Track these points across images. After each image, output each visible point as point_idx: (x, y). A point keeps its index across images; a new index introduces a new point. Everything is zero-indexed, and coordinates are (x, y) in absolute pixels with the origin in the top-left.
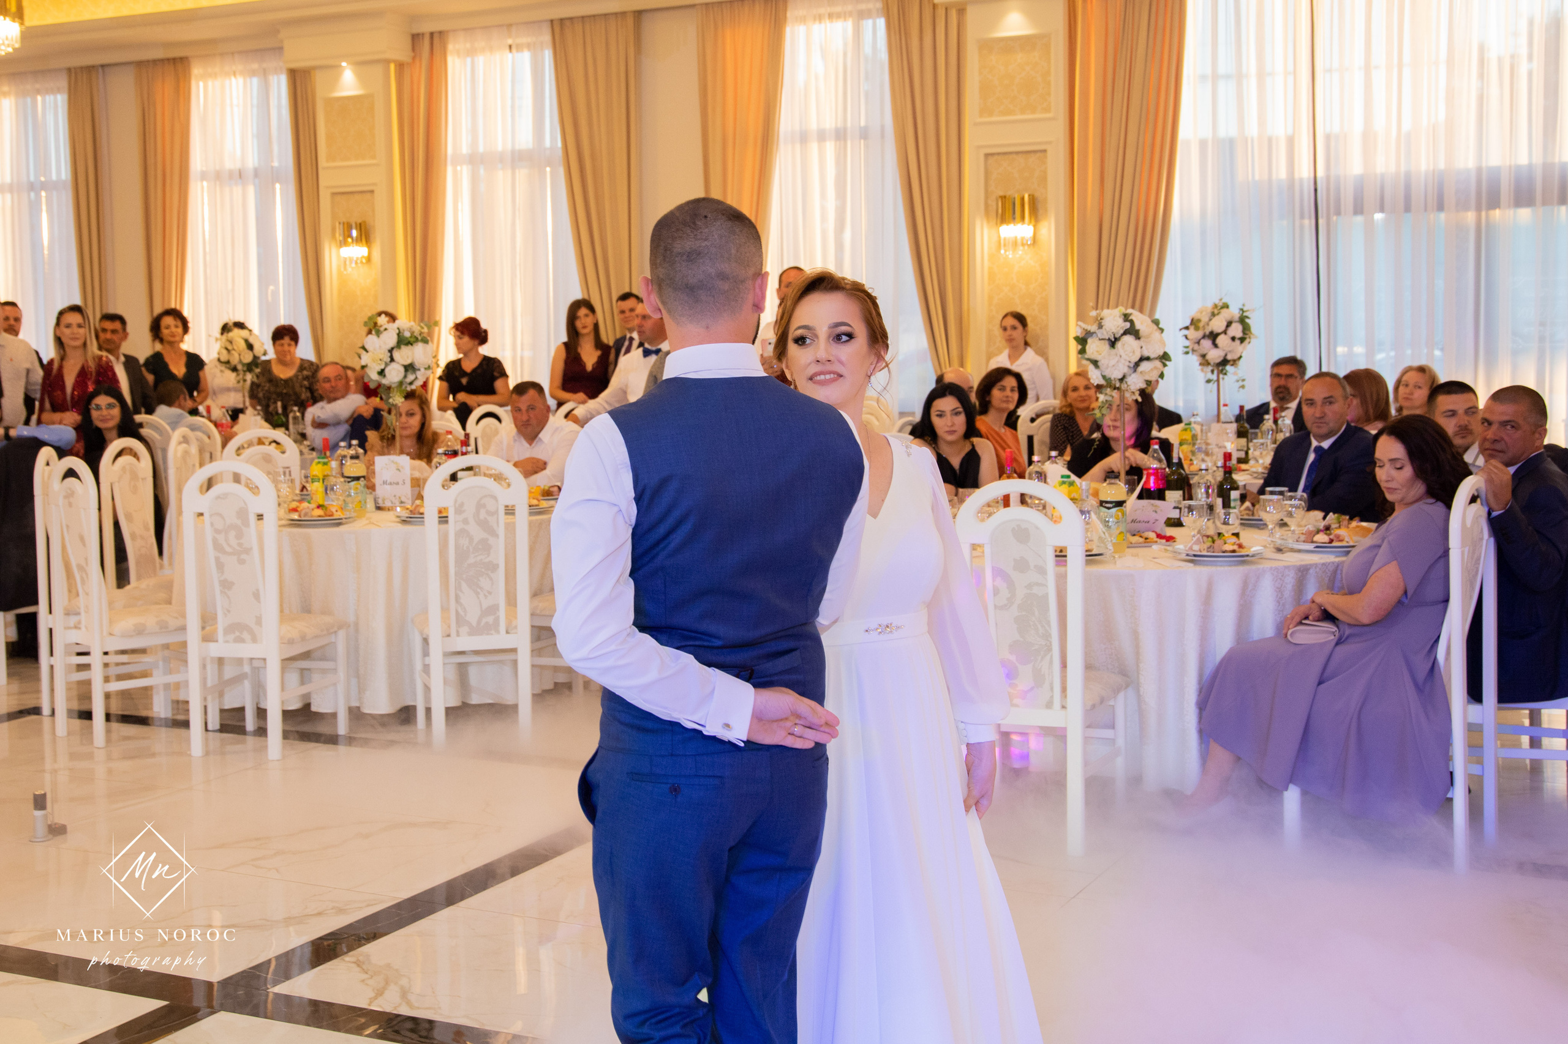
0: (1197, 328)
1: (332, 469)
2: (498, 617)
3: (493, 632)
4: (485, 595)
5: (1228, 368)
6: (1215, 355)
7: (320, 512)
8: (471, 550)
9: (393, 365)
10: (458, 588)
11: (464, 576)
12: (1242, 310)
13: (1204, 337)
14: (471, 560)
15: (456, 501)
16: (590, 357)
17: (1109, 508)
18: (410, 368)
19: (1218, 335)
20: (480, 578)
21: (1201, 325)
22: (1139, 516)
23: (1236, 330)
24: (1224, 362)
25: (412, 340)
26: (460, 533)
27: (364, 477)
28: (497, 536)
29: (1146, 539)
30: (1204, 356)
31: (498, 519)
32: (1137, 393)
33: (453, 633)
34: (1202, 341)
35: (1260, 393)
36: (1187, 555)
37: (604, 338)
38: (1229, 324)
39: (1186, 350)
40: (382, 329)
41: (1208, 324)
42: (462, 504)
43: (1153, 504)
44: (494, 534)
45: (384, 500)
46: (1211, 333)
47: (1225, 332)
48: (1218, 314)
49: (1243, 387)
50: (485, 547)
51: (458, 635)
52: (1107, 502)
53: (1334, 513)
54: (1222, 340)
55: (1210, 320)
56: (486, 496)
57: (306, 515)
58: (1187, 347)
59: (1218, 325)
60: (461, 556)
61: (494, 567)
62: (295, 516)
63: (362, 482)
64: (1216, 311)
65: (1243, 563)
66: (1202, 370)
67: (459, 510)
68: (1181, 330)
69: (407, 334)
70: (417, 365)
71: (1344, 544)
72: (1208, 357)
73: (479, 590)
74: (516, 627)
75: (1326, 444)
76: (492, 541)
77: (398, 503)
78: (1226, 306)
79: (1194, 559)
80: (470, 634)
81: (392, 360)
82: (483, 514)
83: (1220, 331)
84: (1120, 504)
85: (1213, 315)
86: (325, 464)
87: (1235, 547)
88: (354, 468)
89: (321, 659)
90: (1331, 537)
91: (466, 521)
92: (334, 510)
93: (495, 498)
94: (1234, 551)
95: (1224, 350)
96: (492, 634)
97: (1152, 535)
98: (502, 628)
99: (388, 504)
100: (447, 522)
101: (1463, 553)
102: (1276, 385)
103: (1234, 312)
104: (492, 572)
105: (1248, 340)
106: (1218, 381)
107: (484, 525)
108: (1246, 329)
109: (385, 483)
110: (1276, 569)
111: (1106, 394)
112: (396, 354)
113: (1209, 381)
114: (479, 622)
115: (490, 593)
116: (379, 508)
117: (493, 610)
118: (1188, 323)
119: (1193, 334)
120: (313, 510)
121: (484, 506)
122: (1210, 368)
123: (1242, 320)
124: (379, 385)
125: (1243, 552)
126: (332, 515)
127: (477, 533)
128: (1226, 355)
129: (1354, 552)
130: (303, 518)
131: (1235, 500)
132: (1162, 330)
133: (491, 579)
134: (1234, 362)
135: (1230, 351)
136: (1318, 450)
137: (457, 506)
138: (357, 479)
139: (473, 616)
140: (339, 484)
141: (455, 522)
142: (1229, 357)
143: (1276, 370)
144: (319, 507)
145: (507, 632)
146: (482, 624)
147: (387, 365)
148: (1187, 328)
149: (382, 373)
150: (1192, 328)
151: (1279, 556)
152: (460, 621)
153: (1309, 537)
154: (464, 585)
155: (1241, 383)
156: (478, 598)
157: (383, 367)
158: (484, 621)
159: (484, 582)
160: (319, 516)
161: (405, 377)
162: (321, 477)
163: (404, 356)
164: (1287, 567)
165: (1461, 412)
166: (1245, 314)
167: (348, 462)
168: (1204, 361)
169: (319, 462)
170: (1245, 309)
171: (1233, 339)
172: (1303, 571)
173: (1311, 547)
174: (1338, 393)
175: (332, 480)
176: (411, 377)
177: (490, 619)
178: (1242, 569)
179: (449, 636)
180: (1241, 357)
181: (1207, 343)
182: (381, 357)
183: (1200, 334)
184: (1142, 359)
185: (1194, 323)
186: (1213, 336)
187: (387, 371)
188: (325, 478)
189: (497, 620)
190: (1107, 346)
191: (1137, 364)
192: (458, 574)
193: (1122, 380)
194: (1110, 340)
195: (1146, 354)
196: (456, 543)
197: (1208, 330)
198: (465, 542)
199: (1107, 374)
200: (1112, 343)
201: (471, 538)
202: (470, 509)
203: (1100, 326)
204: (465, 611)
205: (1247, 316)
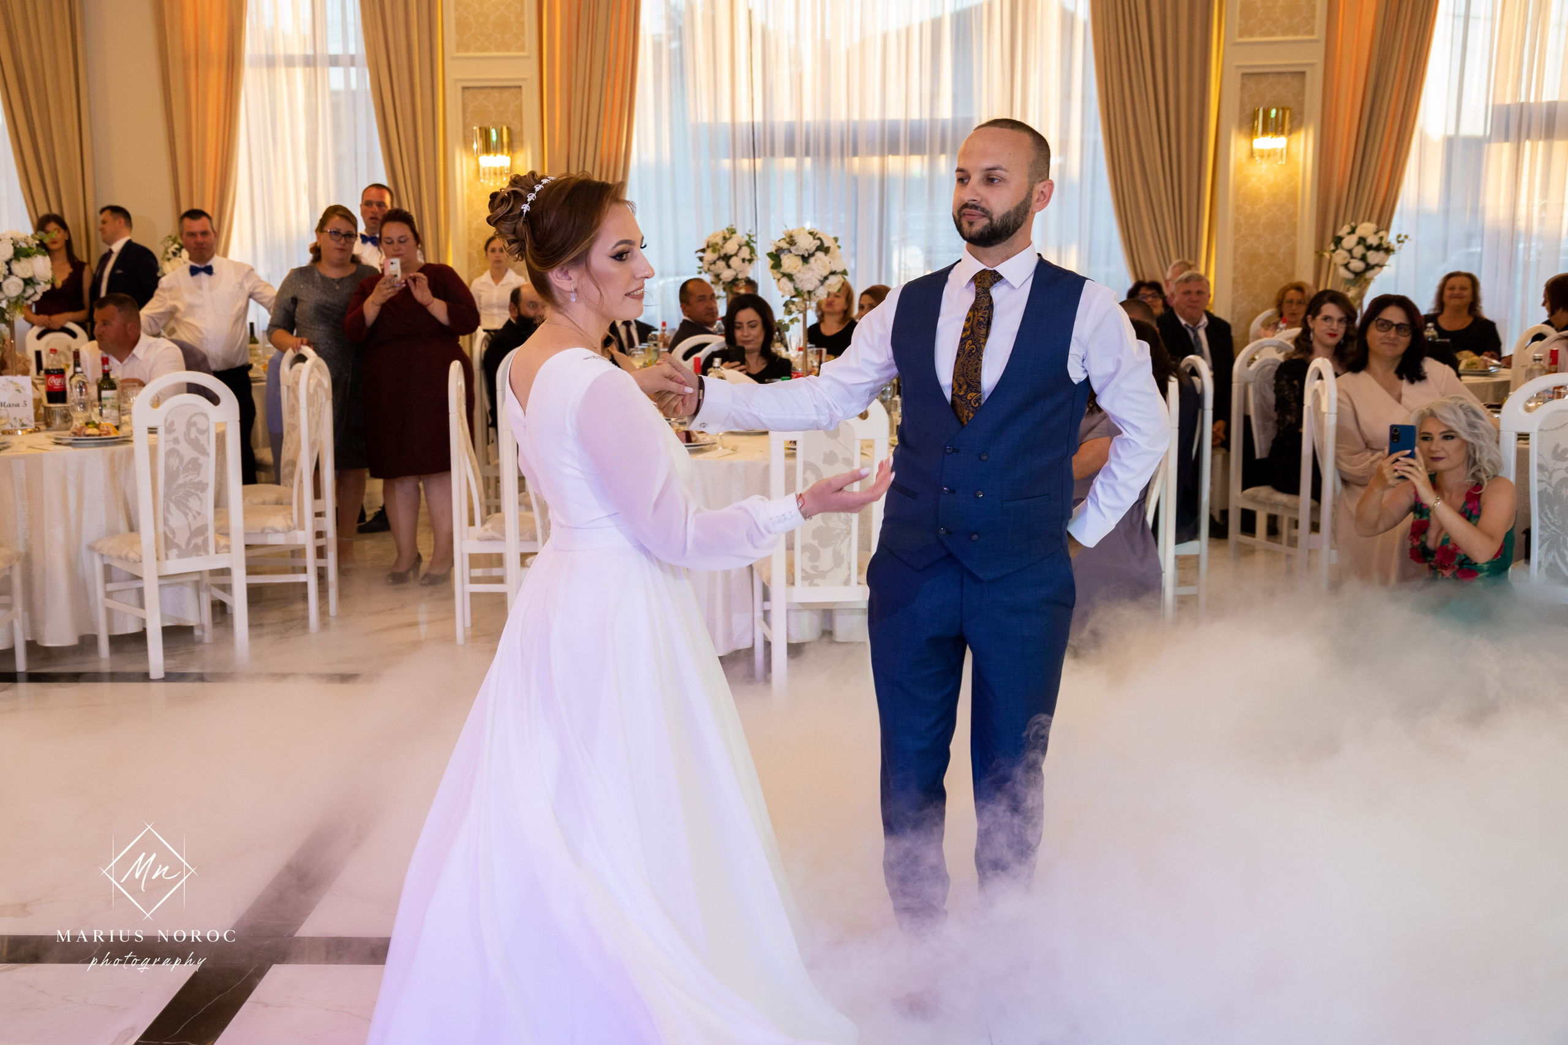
0: (712, 251)
2: (207, 537)
3: (202, 553)
4: (194, 516)
8: (181, 469)
9: (12, 278)
10: (167, 509)
11: (173, 497)
13: (719, 259)
14: (181, 480)
15: (166, 420)
18: (29, 281)
19: (731, 256)
20: (190, 499)
21: (715, 248)
23: (745, 253)
28: (208, 455)
31: (208, 437)
33: (162, 556)
34: (718, 262)
38: (740, 247)
39: (700, 270)
41: (722, 247)
42: (172, 423)
44: (204, 452)
46: (725, 255)
47: (736, 255)
48: (730, 238)
50: (195, 466)
51: (167, 557)
54: (734, 262)
55: (724, 244)
56: (196, 414)
58: (700, 268)
59: (730, 247)
60: (171, 476)
61: (203, 487)
64: (728, 236)
67: (170, 429)
68: (697, 252)
72: (722, 277)
73: (188, 511)
74: (228, 547)
76: (202, 459)
78: (737, 231)
80: (179, 556)
81: (10, 273)
82: (193, 433)
83: (733, 253)
85: (725, 239)
91: (176, 441)
95: (735, 270)
96: (201, 555)
98: (212, 548)
103: (741, 236)
104: (202, 492)
107: (195, 444)
108: (752, 251)
114: (188, 544)
115: (200, 513)
117: (202, 530)
118: (704, 246)
119: (710, 256)
121: (194, 424)
123: (747, 245)
127: (187, 452)
128: (737, 274)
133: (200, 499)
135: (740, 271)
137: (167, 424)
139: (181, 539)
141: (166, 442)
145: (217, 553)
146: (191, 546)
148: (703, 251)
150: (707, 251)
152: (170, 542)
154: (173, 507)
156: (187, 519)
158: (193, 542)
159: (193, 503)
161: (25, 290)
163: (23, 268)
166: (754, 239)
170: (750, 234)
171: (744, 260)
177: (199, 540)
179: (158, 559)
181: (721, 264)
183: (715, 256)
185: (711, 246)
186: (727, 258)
190: (799, 262)
191: (826, 278)
192: (166, 495)
193: (809, 292)
194: (803, 257)
195: (834, 268)
196: (166, 462)
197: (722, 252)
198: (174, 462)
199: (799, 286)
200: (805, 259)
201: (181, 459)
202: (180, 428)
203: (792, 241)
204: (174, 533)
205: (753, 241)
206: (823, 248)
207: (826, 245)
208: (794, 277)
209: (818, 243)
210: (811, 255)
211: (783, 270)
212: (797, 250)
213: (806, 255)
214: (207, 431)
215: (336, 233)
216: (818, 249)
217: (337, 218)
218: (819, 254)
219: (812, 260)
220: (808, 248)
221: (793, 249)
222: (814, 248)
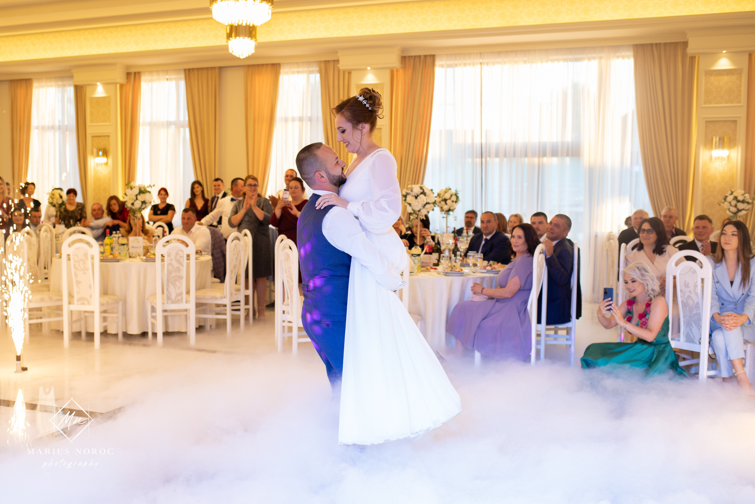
0: (440, 197)
1: (113, 241)
4: (178, 289)
5: (451, 213)
6: (446, 207)
7: (111, 256)
8: (173, 271)
9: (137, 201)
10: (168, 285)
11: (170, 281)
12: (456, 191)
13: (442, 200)
14: (173, 275)
15: (168, 252)
16: (200, 204)
17: (415, 257)
18: (144, 202)
19: (447, 200)
20: (176, 282)
21: (441, 196)
22: (425, 261)
23: (454, 198)
24: (449, 210)
25: (145, 191)
26: (169, 264)
27: (126, 244)
29: (427, 269)
30: (442, 208)
31: (183, 259)
32: (424, 216)
33: (165, 303)
34: (441, 202)
35: (460, 224)
36: (443, 273)
37: (206, 196)
38: (451, 196)
40: (133, 187)
41: (443, 195)
42: (170, 253)
43: (429, 257)
44: (182, 265)
45: (132, 254)
47: (450, 199)
48: (448, 192)
49: (456, 220)
50: (178, 270)
51: (167, 303)
52: (414, 254)
53: (492, 260)
54: (449, 202)
56: (179, 250)
57: (106, 257)
59: (447, 196)
60: (169, 273)
61: (181, 278)
62: (102, 258)
63: (125, 246)
64: (447, 191)
65: (462, 276)
66: (441, 213)
67: (169, 255)
69: (143, 189)
70: (147, 201)
71: (496, 270)
72: (444, 208)
73: (176, 287)
74: (189, 301)
75: (489, 237)
76: (181, 267)
77: (137, 255)
78: (450, 189)
79: (446, 274)
80: (172, 303)
81: (137, 199)
82: (178, 257)
83: (448, 198)
84: (419, 255)
85: (446, 192)
86: (111, 239)
87: (460, 270)
88: (123, 241)
89: (113, 313)
90: (492, 268)
91: (171, 260)
92: (117, 256)
93: (183, 251)
94: (459, 271)
95: (449, 206)
96: (180, 304)
97: (429, 268)
98: (184, 301)
99: (134, 255)
100: (164, 261)
101: (537, 270)
102: (466, 220)
103: (453, 191)
104: (181, 280)
105: (457, 203)
106: (447, 217)
107: (178, 261)
108: (457, 198)
109: (133, 247)
110: (474, 278)
111: (413, 216)
112: (139, 197)
113: (443, 217)
114: (175, 298)
115: (180, 288)
116: (130, 257)
117: (181, 294)
120: (108, 256)
121: (178, 254)
122: (444, 212)
123: (456, 195)
124: (131, 209)
125: (462, 272)
126: (116, 257)
127: (176, 264)
129: (500, 273)
130: (105, 258)
131: (458, 255)
132: (434, 193)
133: (180, 282)
134: (453, 210)
135: (451, 206)
136: (486, 240)
138: (123, 245)
139: (173, 296)
140: (117, 247)
141: (167, 260)
142: (451, 208)
143: (467, 215)
144: (111, 254)
145: (186, 302)
146: (176, 300)
147: (135, 201)
149: (133, 204)
150: (438, 197)
151: (474, 274)
152: (169, 298)
153: (485, 268)
154: (170, 285)
155: (455, 218)
156: (176, 290)
157: (133, 201)
158: (177, 298)
159: (178, 283)
160: (111, 258)
161: (142, 206)
162: (109, 243)
163: (141, 198)
164: (477, 277)
165: (537, 223)
166: (458, 192)
167: (121, 238)
168: (442, 209)
169: (108, 238)
170: (457, 190)
171: (453, 201)
172: (483, 279)
173: (485, 271)
174: (492, 219)
175: (114, 245)
176: (144, 206)
177: (179, 298)
178: (462, 278)
179: (163, 304)
180: (455, 209)
181: (443, 203)
182: (133, 198)
183: (440, 199)
184: (427, 203)
185: (439, 195)
186: (445, 200)
187: (135, 204)
188: (111, 244)
189: (182, 298)
190: (414, 198)
191: (425, 205)
192: (168, 280)
193: (419, 211)
194: (415, 196)
195: (428, 201)
196: (168, 268)
197: (443, 198)
198: (171, 268)
199: (414, 208)
200: (416, 197)
201: (173, 267)
202: (173, 255)
203: (412, 191)
204: (170, 294)
205: (458, 193)
206: (423, 193)
207: (425, 191)
208: (411, 205)
209: (422, 191)
210: (418, 196)
211: (407, 202)
212: (412, 194)
213: (416, 196)
214: (183, 257)
215: (251, 185)
216: (421, 193)
217: (250, 180)
218: (422, 196)
219: (419, 198)
220: (417, 193)
221: (411, 193)
222: (420, 193)
